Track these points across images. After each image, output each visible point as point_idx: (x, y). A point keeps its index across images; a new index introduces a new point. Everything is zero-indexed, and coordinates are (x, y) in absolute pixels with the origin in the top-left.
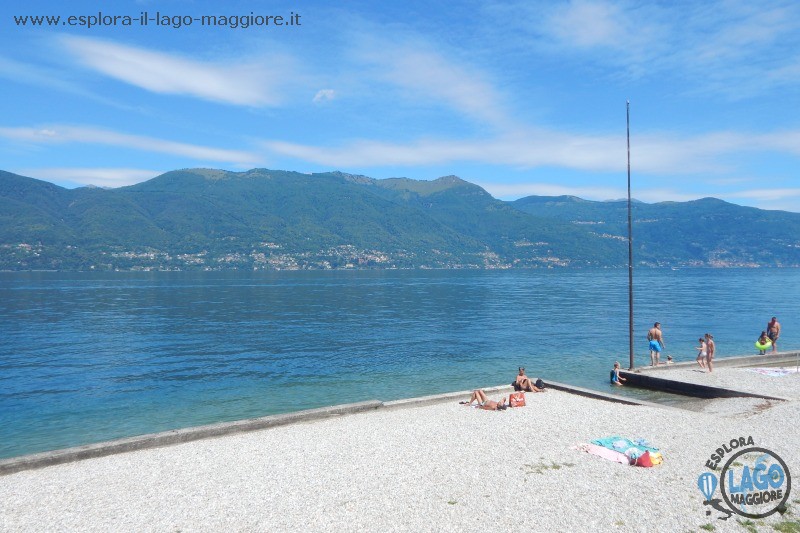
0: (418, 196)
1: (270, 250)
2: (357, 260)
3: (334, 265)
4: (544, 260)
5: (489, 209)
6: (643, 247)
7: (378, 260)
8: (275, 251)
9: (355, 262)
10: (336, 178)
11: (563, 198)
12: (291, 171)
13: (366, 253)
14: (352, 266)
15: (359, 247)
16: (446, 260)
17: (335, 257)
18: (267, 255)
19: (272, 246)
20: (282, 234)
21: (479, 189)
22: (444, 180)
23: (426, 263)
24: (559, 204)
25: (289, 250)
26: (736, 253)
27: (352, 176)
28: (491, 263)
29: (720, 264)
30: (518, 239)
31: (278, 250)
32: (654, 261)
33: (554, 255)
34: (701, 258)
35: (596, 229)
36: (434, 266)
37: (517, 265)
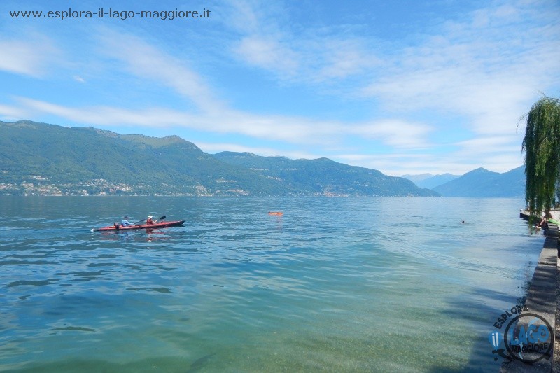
0: (151, 148)
1: (38, 181)
2: (108, 190)
3: (91, 193)
4: (234, 191)
5: (200, 158)
6: (290, 184)
7: (124, 189)
8: (42, 182)
9: (107, 191)
10: (90, 132)
11: (244, 154)
12: (54, 124)
13: (114, 185)
14: (104, 193)
15: (109, 180)
16: (172, 190)
17: (91, 187)
18: (36, 185)
19: (40, 178)
20: (48, 169)
21: (193, 145)
22: (169, 138)
23: (158, 192)
24: (242, 157)
25: (54, 181)
26: (337, 189)
27: (102, 131)
28: (201, 192)
29: (330, 194)
30: (219, 178)
31: (45, 181)
32: (296, 193)
33: (240, 188)
34: (320, 191)
35: (264, 173)
36: (163, 194)
37: (218, 194)
